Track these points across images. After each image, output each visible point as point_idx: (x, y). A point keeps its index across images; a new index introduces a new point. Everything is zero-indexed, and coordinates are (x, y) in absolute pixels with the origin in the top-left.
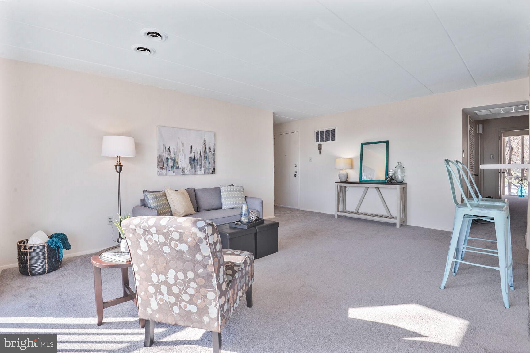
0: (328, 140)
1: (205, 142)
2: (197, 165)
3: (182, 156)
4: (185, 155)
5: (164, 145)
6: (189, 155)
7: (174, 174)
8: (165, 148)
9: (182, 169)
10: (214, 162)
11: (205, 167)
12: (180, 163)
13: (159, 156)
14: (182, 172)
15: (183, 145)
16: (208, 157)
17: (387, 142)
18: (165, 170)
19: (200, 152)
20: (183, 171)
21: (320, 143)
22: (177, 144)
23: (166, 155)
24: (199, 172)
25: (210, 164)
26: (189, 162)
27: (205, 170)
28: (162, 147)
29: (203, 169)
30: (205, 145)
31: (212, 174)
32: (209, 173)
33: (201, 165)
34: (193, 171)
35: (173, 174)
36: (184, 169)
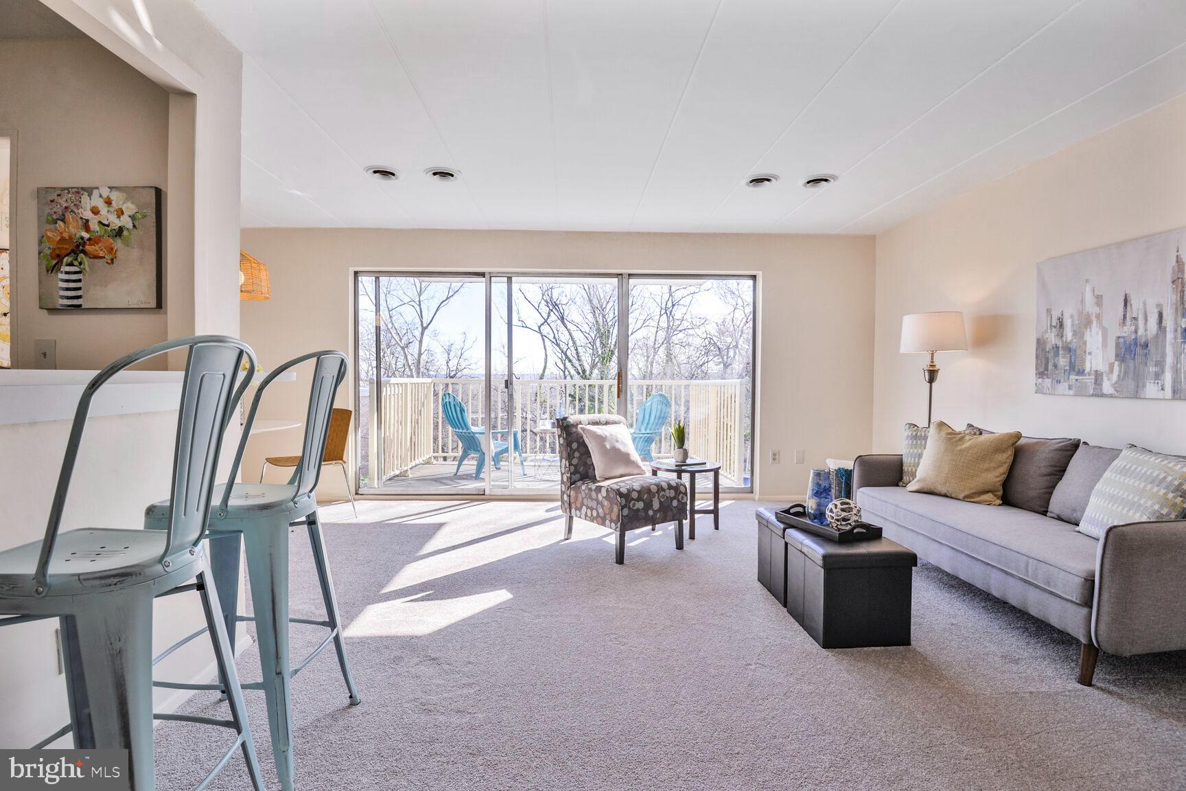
1: (1182, 272)
2: (1145, 365)
3: (1097, 335)
4: (1105, 332)
5: (1047, 310)
6: (1117, 331)
7: (1072, 392)
8: (1049, 318)
9: (1094, 377)
11: (1176, 371)
12: (1088, 358)
13: (1038, 340)
14: (1093, 386)
15: (1099, 299)
18: (1050, 380)
19: (1161, 314)
20: (1095, 383)
23: (1052, 339)
24: (1150, 389)
26: (1117, 355)
27: (1175, 381)
28: (1044, 314)
29: (1168, 377)
30: (1178, 281)
33: (1159, 364)
34: (1131, 383)
35: (1067, 392)
36: (1098, 376)
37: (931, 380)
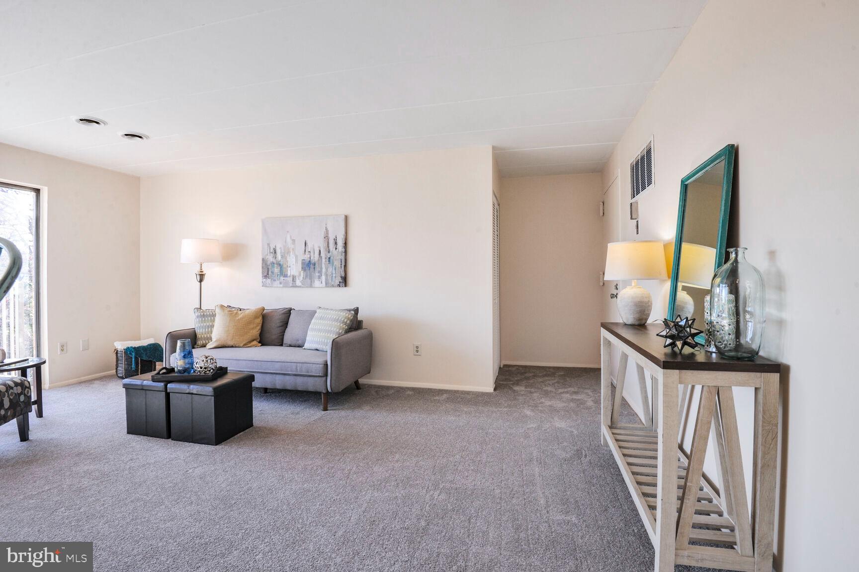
1: (328, 233)
2: (314, 273)
3: (293, 258)
4: (296, 257)
5: (268, 244)
6: (302, 257)
7: (281, 286)
8: (269, 248)
9: (291, 278)
10: (342, 266)
12: (289, 269)
13: (263, 260)
15: (294, 241)
16: (332, 258)
18: (270, 280)
19: (320, 251)
20: (293, 281)
22: (285, 241)
23: (270, 259)
24: (317, 283)
26: (302, 268)
27: (326, 280)
28: (266, 246)
29: (323, 277)
30: (326, 237)
31: (340, 286)
32: (333, 286)
33: (320, 272)
34: (308, 281)
35: (279, 285)
36: (294, 278)
37: (201, 281)
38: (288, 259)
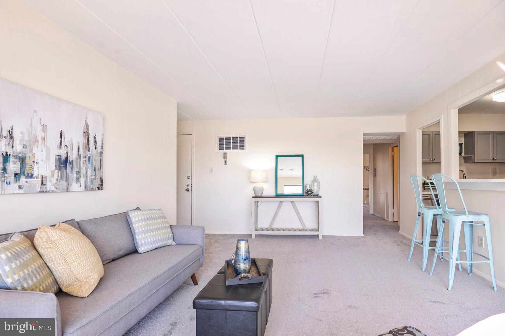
0: (235, 148)
1: (88, 129)
2: (72, 173)
3: (42, 151)
6: (55, 151)
7: (21, 191)
9: (40, 180)
10: (102, 167)
11: (86, 177)
12: (36, 166)
14: (40, 185)
15: (44, 128)
16: (91, 157)
17: (302, 156)
21: (225, 151)
22: (31, 124)
24: (75, 186)
25: (95, 171)
26: (56, 166)
27: (86, 182)
29: (82, 180)
30: (86, 133)
31: (99, 189)
32: (92, 189)
33: (78, 173)
34: (64, 183)
35: (17, 191)
36: (43, 180)
38: (35, 151)
